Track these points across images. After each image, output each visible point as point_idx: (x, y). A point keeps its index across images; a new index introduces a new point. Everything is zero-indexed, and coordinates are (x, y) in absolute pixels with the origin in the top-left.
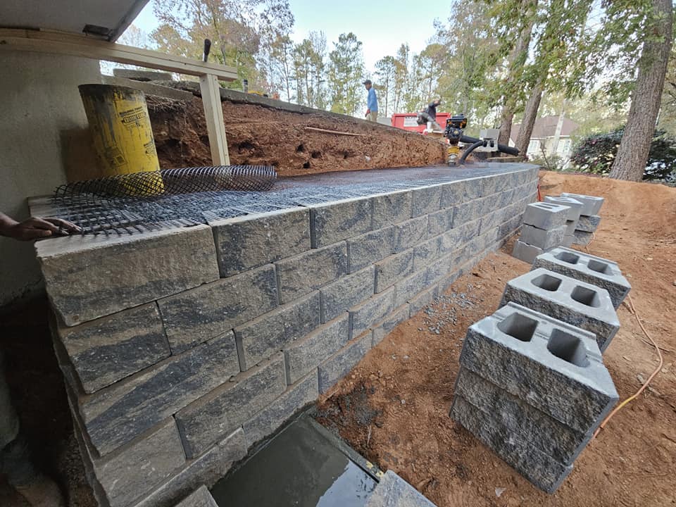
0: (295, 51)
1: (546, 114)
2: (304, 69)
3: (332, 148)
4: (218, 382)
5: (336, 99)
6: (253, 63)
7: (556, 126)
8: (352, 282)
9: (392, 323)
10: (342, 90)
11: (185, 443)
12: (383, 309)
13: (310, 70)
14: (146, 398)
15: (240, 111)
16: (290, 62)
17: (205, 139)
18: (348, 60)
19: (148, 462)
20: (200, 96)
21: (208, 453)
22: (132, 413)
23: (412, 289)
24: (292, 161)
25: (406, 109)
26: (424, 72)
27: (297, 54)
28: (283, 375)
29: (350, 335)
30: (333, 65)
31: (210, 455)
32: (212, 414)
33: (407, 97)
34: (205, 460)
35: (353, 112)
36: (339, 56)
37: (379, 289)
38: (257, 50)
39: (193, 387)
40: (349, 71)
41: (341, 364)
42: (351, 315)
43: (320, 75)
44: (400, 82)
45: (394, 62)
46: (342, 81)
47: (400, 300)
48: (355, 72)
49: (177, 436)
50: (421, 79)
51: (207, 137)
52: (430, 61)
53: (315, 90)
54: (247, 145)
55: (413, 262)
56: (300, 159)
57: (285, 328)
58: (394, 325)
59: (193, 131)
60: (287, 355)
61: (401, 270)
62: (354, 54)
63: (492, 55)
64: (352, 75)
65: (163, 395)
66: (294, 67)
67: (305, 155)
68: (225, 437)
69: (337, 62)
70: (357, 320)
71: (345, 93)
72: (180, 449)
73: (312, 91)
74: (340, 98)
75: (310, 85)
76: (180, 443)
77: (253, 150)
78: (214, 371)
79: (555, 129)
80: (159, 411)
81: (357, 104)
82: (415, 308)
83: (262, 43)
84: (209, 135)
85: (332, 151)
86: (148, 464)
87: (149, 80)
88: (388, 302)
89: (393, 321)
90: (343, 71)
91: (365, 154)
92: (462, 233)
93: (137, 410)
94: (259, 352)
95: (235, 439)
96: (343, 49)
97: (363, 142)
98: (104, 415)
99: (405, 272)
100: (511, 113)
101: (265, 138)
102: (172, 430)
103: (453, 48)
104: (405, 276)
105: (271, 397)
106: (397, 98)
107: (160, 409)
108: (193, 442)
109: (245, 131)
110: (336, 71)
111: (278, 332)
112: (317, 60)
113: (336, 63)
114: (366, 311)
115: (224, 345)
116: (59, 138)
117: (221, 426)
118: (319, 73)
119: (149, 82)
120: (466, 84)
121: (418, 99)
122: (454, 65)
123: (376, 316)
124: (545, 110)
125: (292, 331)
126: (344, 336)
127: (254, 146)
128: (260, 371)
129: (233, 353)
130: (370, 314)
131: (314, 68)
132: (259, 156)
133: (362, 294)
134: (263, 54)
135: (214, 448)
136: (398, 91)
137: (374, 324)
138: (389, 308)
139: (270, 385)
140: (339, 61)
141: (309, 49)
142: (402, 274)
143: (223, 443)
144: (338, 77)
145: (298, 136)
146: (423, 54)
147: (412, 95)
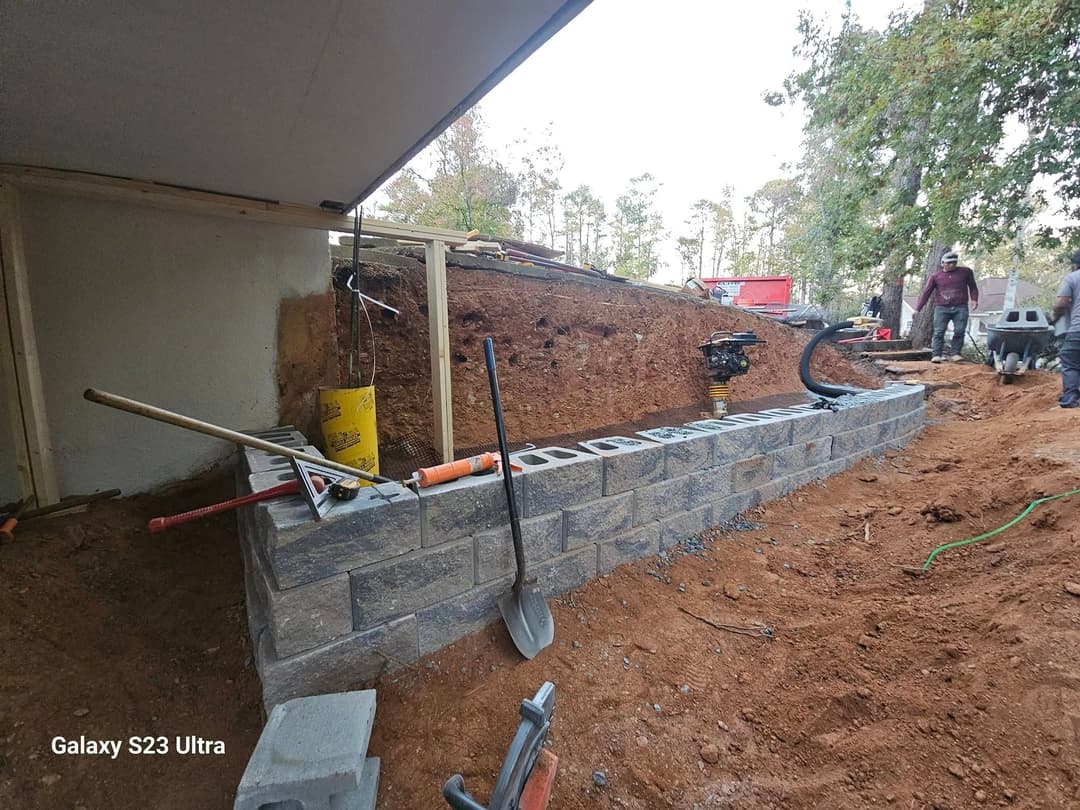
0: (566, 198)
1: (988, 276)
2: (578, 221)
3: (587, 323)
4: (397, 551)
5: (622, 259)
6: (507, 217)
7: (1004, 294)
8: (568, 472)
9: (632, 544)
10: (630, 247)
11: (354, 607)
12: (615, 518)
13: (586, 221)
14: (328, 541)
15: (468, 277)
16: (559, 211)
17: (424, 309)
18: (642, 206)
19: (317, 612)
20: (424, 263)
21: (376, 629)
22: (313, 553)
23: (665, 503)
24: (529, 337)
25: (732, 271)
26: (761, 219)
27: (569, 201)
28: (470, 566)
29: (565, 543)
30: (620, 215)
31: (377, 634)
32: (386, 583)
33: (733, 254)
34: (372, 637)
35: (647, 277)
36: (628, 202)
37: (610, 490)
38: (513, 201)
39: (371, 548)
40: (642, 221)
41: (548, 579)
42: (566, 515)
43: (599, 228)
44: (721, 235)
45: (714, 207)
46: (632, 234)
47: (645, 513)
48: (652, 222)
49: (348, 595)
50: (755, 229)
51: (427, 307)
52: (769, 204)
53: (592, 248)
54: (472, 316)
55: (666, 463)
56: (541, 335)
57: (477, 508)
58: (633, 547)
59: (412, 300)
60: (476, 541)
61: (644, 473)
62: (650, 198)
63: (849, 196)
64: (646, 226)
65: (343, 545)
66: (563, 218)
67: (548, 330)
68: (394, 619)
69: (626, 210)
70: (574, 524)
71: (636, 251)
72: (348, 613)
73: (587, 249)
74: (629, 257)
75: (584, 242)
76: (350, 606)
77: (481, 322)
78: (395, 536)
79: (1003, 299)
80: (337, 562)
81: (655, 265)
82: (670, 531)
83: (522, 191)
84: (429, 305)
85: (586, 326)
86: (318, 615)
87: (374, 247)
88: (622, 512)
89: (632, 541)
90: (634, 221)
91: (635, 331)
92: (754, 437)
93: (319, 552)
94: (443, 528)
95: (405, 626)
96: (635, 193)
97: (631, 314)
98: (291, 544)
99: (652, 475)
100: (896, 276)
101: (497, 309)
102: (345, 586)
103: (805, 186)
104: (652, 481)
105: (453, 590)
106: (718, 255)
107: (338, 559)
108: (362, 610)
109: (472, 301)
110: (624, 221)
111: (468, 511)
112: (597, 209)
113: (624, 211)
114: (587, 515)
115: (407, 509)
116: (279, 306)
117: (393, 601)
118: (598, 225)
119: (373, 250)
120: (828, 233)
121: (751, 256)
122: (809, 207)
123: (604, 527)
124: (984, 269)
125: (485, 515)
126: (555, 541)
127: (482, 318)
128: (443, 550)
129: (416, 522)
130: (594, 522)
131: (592, 219)
132: (487, 330)
133: (584, 491)
134: (521, 206)
135: (382, 627)
136: (720, 245)
137: (601, 537)
138: (625, 520)
139: (454, 574)
140: (629, 208)
141: (587, 195)
142: (647, 477)
143: (392, 624)
144: (626, 230)
145: (540, 307)
146: (759, 194)
147: (741, 251)
